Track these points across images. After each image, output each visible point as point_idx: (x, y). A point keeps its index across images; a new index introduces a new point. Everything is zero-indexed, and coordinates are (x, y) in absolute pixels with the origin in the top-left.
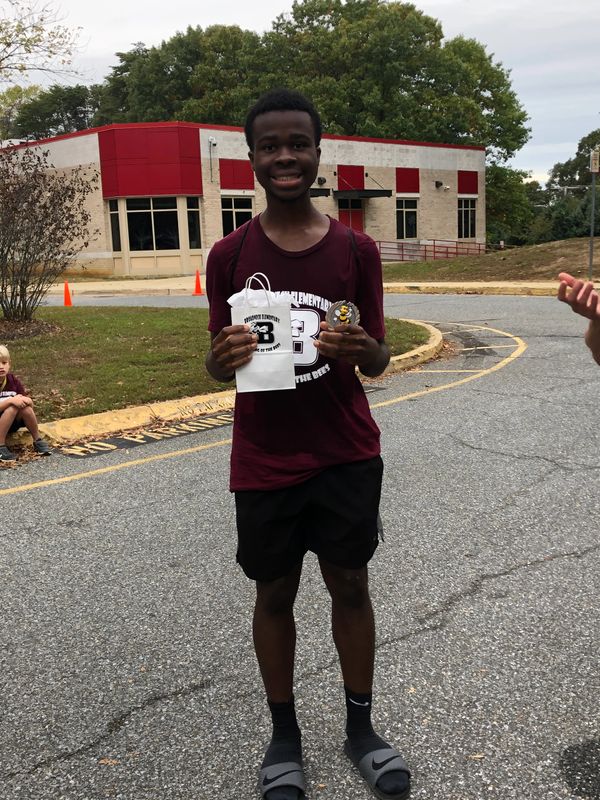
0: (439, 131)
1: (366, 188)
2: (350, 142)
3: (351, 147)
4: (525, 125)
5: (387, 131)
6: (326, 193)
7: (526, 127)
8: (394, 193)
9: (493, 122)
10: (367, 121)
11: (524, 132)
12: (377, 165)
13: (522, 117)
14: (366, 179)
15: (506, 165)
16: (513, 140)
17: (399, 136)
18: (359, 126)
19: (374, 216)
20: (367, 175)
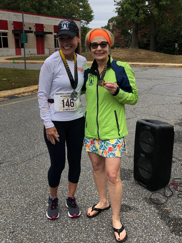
0: (67, 14)
1: (44, 31)
2: (39, 16)
3: (39, 18)
4: (92, 14)
5: (51, 13)
6: (32, 32)
7: (93, 15)
8: (53, 33)
9: (83, 13)
10: (44, 10)
11: (92, 16)
12: (48, 24)
13: (91, 12)
14: (44, 28)
15: (87, 26)
16: (89, 19)
17: (55, 15)
18: (42, 11)
19: (47, 40)
20: (45, 27)
